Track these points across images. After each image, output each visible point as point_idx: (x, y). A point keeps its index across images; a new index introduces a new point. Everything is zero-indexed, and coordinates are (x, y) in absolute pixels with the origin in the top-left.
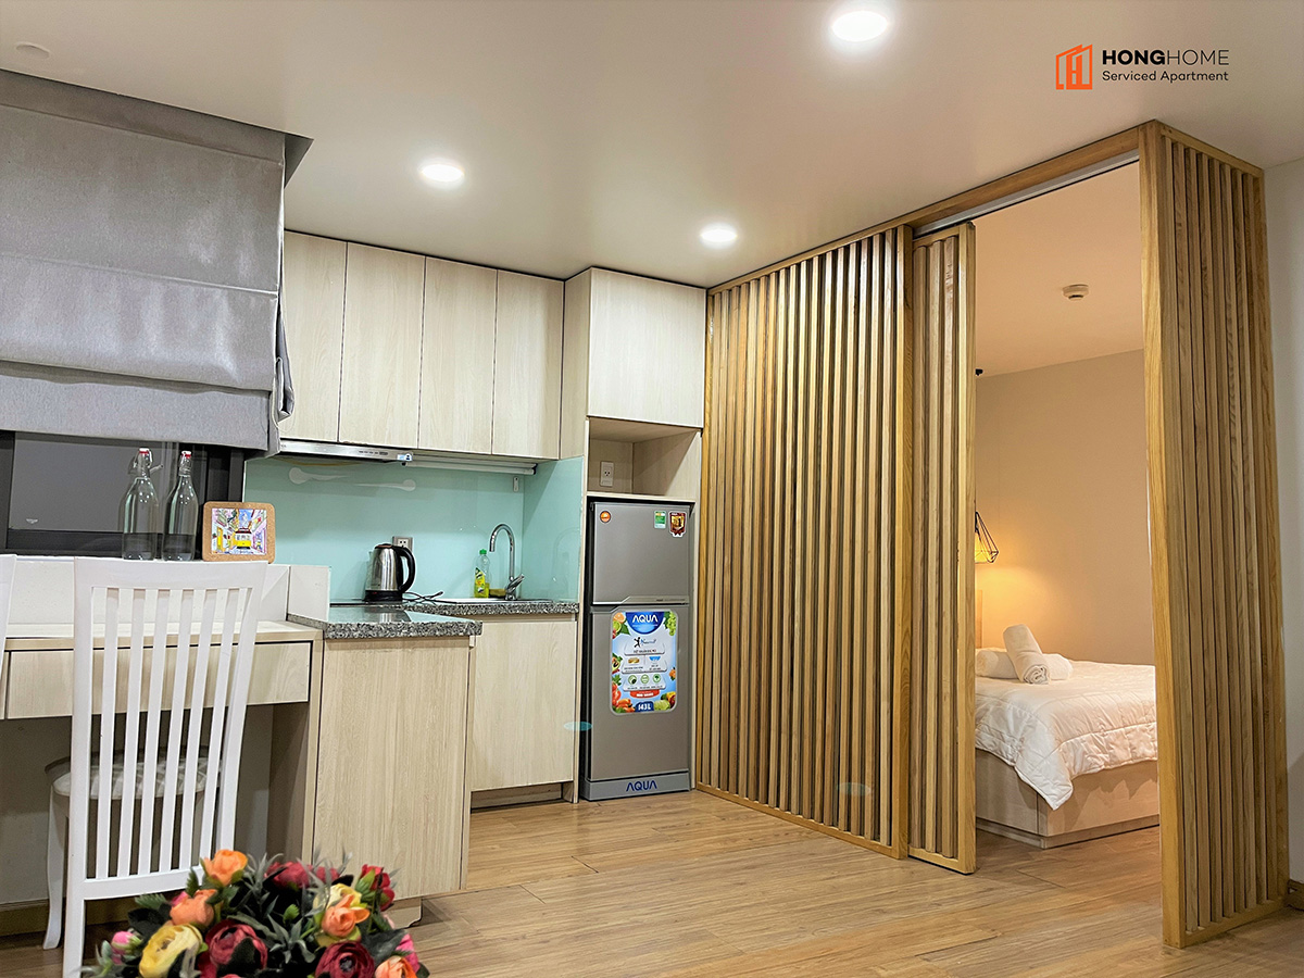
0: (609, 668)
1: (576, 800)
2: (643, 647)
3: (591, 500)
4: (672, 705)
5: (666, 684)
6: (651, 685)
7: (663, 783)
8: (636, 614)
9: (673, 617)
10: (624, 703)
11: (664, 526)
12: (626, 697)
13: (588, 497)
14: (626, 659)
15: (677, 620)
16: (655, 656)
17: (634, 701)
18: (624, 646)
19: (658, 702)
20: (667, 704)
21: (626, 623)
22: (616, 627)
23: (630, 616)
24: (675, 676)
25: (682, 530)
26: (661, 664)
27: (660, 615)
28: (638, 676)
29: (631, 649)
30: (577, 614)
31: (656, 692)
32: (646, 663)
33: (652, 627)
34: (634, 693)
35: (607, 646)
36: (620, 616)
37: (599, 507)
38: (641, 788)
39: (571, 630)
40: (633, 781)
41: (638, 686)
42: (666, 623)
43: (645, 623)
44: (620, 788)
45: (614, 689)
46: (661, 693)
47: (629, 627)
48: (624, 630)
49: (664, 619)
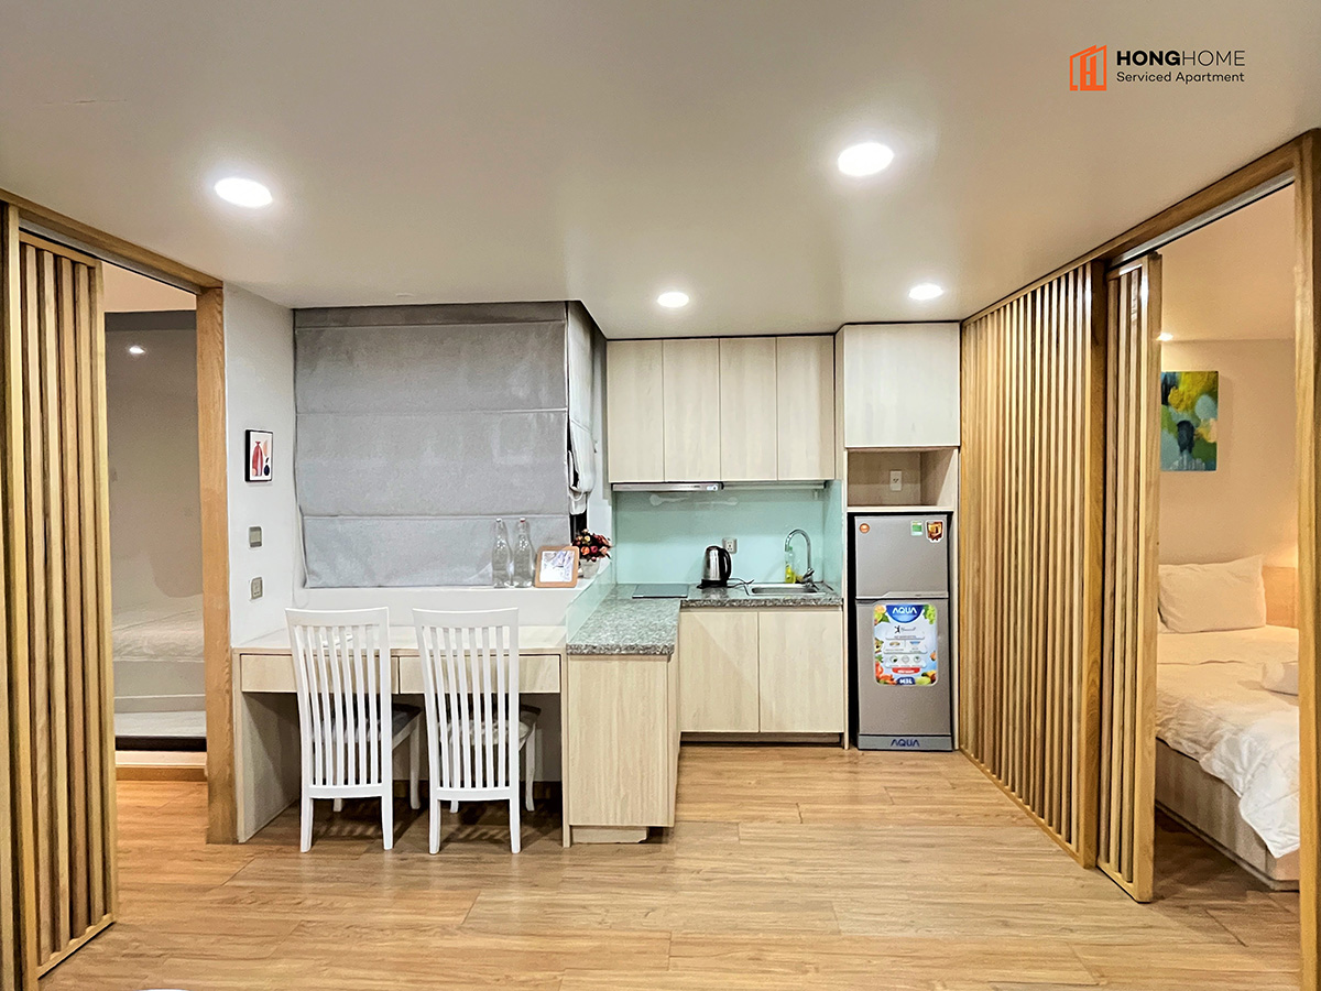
0: (872, 647)
1: (846, 747)
2: (901, 634)
3: (851, 517)
4: (933, 681)
5: (926, 664)
6: (912, 664)
7: (924, 743)
8: (894, 607)
9: (932, 608)
10: (886, 677)
11: (920, 533)
12: (888, 672)
13: (849, 514)
14: (887, 643)
15: (936, 612)
16: (915, 641)
17: (896, 676)
18: (885, 632)
19: (918, 677)
20: (929, 680)
21: (887, 614)
22: (878, 616)
23: (890, 609)
24: (936, 657)
25: (940, 536)
26: (921, 647)
27: (919, 608)
28: (899, 657)
29: (892, 633)
30: (842, 606)
31: (917, 670)
32: (907, 647)
33: (913, 617)
34: (896, 670)
35: (871, 632)
36: (882, 608)
37: (858, 521)
38: (905, 743)
39: (840, 618)
40: (898, 739)
41: (899, 664)
42: (925, 614)
43: (905, 613)
44: (885, 743)
45: (877, 665)
46: (922, 671)
47: (890, 618)
48: (884, 619)
49: (923, 611)
